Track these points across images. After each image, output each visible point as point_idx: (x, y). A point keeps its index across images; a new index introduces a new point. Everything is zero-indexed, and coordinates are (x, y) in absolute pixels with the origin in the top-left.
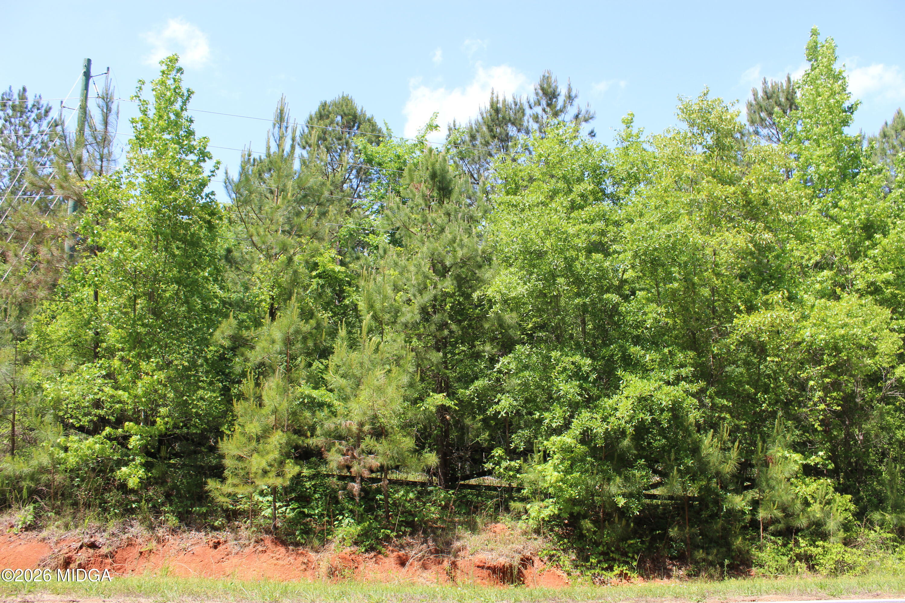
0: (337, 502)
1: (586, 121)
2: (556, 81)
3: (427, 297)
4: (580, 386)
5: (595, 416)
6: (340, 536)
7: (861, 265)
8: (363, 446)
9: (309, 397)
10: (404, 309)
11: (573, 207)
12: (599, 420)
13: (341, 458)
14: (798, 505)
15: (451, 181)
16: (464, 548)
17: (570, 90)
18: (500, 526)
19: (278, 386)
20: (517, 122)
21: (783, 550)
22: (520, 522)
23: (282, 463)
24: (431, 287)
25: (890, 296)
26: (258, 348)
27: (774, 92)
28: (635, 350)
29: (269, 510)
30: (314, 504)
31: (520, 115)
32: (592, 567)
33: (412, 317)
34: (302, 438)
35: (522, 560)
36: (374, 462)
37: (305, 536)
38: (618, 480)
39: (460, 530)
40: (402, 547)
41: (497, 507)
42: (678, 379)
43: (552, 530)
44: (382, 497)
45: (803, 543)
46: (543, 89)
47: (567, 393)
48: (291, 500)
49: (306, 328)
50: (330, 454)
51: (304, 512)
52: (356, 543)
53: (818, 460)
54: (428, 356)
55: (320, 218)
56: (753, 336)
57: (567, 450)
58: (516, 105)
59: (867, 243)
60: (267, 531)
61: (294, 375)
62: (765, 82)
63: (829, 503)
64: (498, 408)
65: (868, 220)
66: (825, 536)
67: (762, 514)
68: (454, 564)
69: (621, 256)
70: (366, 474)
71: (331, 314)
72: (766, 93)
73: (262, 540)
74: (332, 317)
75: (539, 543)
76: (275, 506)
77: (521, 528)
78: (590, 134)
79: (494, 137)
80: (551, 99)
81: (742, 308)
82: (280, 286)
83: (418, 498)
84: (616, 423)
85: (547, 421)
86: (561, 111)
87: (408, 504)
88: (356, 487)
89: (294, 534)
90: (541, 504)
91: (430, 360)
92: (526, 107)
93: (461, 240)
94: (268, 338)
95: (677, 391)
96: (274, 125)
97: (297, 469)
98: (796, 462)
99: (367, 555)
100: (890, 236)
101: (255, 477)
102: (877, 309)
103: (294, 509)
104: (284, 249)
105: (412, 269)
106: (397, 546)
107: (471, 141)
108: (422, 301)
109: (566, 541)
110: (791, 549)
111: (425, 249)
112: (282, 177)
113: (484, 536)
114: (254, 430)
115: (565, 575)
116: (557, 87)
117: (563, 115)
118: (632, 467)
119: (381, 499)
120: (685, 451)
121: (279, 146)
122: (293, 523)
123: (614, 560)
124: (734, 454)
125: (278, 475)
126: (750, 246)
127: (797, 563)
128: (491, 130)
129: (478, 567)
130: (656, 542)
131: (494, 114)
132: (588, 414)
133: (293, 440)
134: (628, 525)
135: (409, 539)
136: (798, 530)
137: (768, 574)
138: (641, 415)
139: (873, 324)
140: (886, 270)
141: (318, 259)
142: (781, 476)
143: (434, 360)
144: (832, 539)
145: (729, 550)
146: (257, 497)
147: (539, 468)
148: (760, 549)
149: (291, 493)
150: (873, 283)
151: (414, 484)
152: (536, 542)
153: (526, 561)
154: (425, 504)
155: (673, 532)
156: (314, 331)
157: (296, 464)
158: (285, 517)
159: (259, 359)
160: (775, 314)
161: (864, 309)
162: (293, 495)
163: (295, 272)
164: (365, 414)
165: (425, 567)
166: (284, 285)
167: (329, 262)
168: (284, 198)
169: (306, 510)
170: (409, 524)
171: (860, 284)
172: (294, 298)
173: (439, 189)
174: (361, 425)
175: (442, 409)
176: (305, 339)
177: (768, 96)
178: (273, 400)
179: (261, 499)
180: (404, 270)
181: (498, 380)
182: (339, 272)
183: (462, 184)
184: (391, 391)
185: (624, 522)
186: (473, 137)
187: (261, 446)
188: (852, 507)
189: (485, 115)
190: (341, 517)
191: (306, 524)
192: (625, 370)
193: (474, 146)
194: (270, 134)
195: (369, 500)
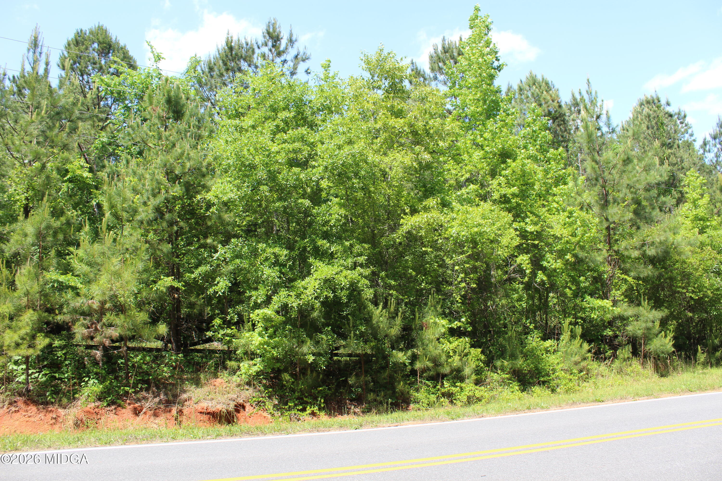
0: (84, 367)
1: (303, 60)
2: (280, 27)
3: (159, 200)
4: (281, 272)
5: (291, 293)
6: (86, 394)
7: (497, 182)
8: (104, 320)
9: (58, 281)
10: (140, 210)
11: (278, 130)
12: (294, 297)
13: (85, 331)
14: (444, 358)
15: (184, 105)
16: (190, 399)
17: (291, 35)
18: (219, 380)
19: (29, 272)
20: (248, 59)
21: (433, 390)
22: (235, 376)
23: (34, 337)
24: (163, 191)
25: (515, 204)
26: (12, 241)
27: (449, 48)
28: (322, 243)
29: (24, 377)
30: (64, 369)
31: (250, 52)
32: (290, 409)
33: (147, 216)
34: (52, 315)
35: (236, 406)
36: (115, 333)
37: (54, 396)
38: (309, 342)
39: (187, 386)
40: (139, 400)
41: (217, 366)
42: (355, 266)
43: (260, 382)
44: (123, 361)
45: (446, 384)
46: (269, 33)
47: (269, 276)
48: (44, 367)
49: (57, 224)
50: (75, 327)
51: (55, 377)
52: (100, 399)
53: (459, 324)
54: (160, 247)
55: (71, 132)
56: (414, 232)
57: (267, 319)
58: (247, 44)
59: (502, 166)
60: (20, 394)
61: (45, 264)
62: (444, 40)
63: (466, 355)
64: (216, 288)
65: (503, 148)
66: (462, 379)
67: (418, 365)
68: (180, 412)
69: (314, 170)
70: (107, 343)
71: (80, 212)
72: (444, 48)
73: (15, 402)
74: (81, 215)
75: (250, 392)
76: (28, 373)
77: (236, 381)
78: (306, 71)
79: (227, 70)
80: (275, 42)
81: (407, 211)
82: (34, 189)
83: (153, 361)
84: (306, 299)
85: (254, 298)
86: (284, 52)
87: (144, 367)
88: (98, 354)
89: (45, 395)
90: (251, 362)
91: (162, 250)
92: (255, 47)
93: (188, 154)
94: (21, 232)
95: (353, 275)
96: (29, 50)
97: (47, 341)
98: (443, 326)
99: (109, 408)
100: (518, 161)
101: (9, 349)
102: (504, 214)
103: (46, 375)
104: (37, 158)
105: (148, 176)
106: (134, 400)
107: (209, 72)
108: (155, 203)
109: (271, 390)
110: (439, 390)
111: (159, 161)
112: (36, 96)
113: (206, 389)
114: (7, 310)
115: (269, 416)
116: (280, 32)
117: (285, 55)
118: (321, 333)
119: (122, 363)
120: (361, 319)
121: (33, 68)
122: (44, 385)
123: (307, 403)
124: (398, 321)
125: (30, 346)
126: (415, 164)
127: (442, 399)
128: (225, 64)
129: (201, 413)
130: (340, 388)
131: (228, 51)
132: (285, 293)
133: (44, 317)
134: (318, 376)
135: (144, 393)
136: (444, 376)
137: (422, 408)
138: (326, 293)
139: (498, 224)
140: (514, 186)
141: (68, 166)
142: (432, 337)
143: (165, 250)
144: (467, 381)
145: (394, 392)
146: (11, 366)
147: (247, 335)
148: (417, 390)
149: (43, 361)
150: (505, 195)
151: (150, 350)
152: (247, 392)
153: (239, 408)
154: (159, 365)
155: (351, 381)
156: (64, 227)
157: (46, 336)
158: (37, 381)
159: (13, 249)
160: (430, 215)
161: (493, 213)
162: (46, 363)
163: (48, 177)
164: (104, 294)
165: (156, 415)
166: (37, 188)
167: (78, 169)
168: (38, 114)
169: (57, 375)
170: (144, 382)
171: (496, 196)
172: (45, 199)
173: (174, 112)
174: (103, 303)
175: (172, 289)
176: (55, 234)
177: (445, 51)
178: (24, 284)
179: (15, 367)
180: (141, 178)
181: (218, 265)
182: (87, 178)
183: (192, 109)
184: (127, 275)
185: (315, 374)
186: (211, 69)
187: (14, 323)
188: (483, 357)
189: (220, 52)
190: (87, 379)
191: (56, 386)
192: (315, 259)
193: (212, 77)
194: (25, 58)
195: (112, 364)
